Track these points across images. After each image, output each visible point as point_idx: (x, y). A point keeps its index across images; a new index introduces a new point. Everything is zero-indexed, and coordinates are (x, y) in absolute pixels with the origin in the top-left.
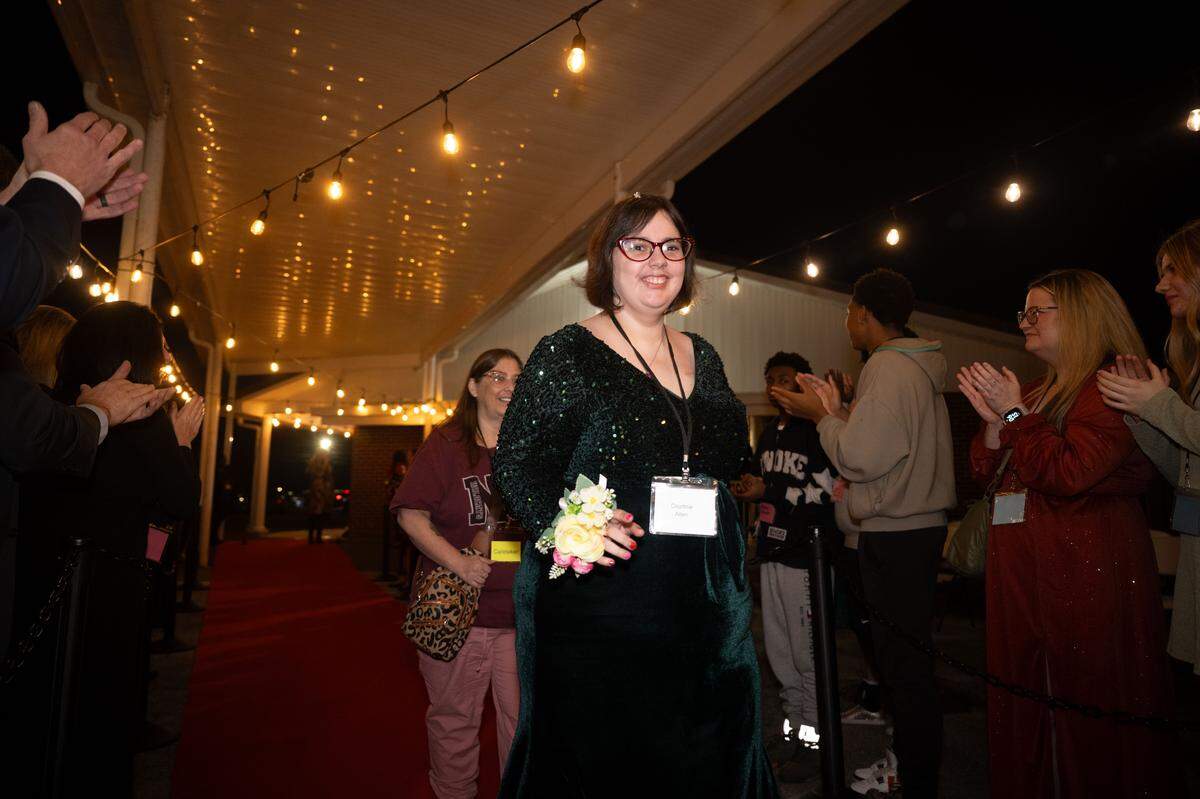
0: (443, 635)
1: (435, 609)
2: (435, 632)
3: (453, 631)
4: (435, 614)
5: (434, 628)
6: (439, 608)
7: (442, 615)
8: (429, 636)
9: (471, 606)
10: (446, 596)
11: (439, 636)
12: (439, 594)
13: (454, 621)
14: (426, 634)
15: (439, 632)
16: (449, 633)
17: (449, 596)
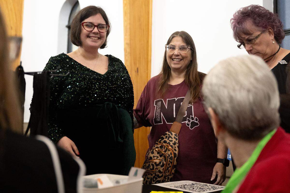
0: (156, 179)
1: (152, 165)
2: (152, 177)
3: (162, 176)
4: (152, 167)
5: (152, 175)
6: (154, 164)
7: (155, 167)
8: (150, 180)
9: (171, 162)
10: (158, 157)
11: (155, 179)
12: (154, 157)
13: (162, 171)
14: (148, 178)
15: (154, 177)
16: (159, 177)
17: (159, 158)
